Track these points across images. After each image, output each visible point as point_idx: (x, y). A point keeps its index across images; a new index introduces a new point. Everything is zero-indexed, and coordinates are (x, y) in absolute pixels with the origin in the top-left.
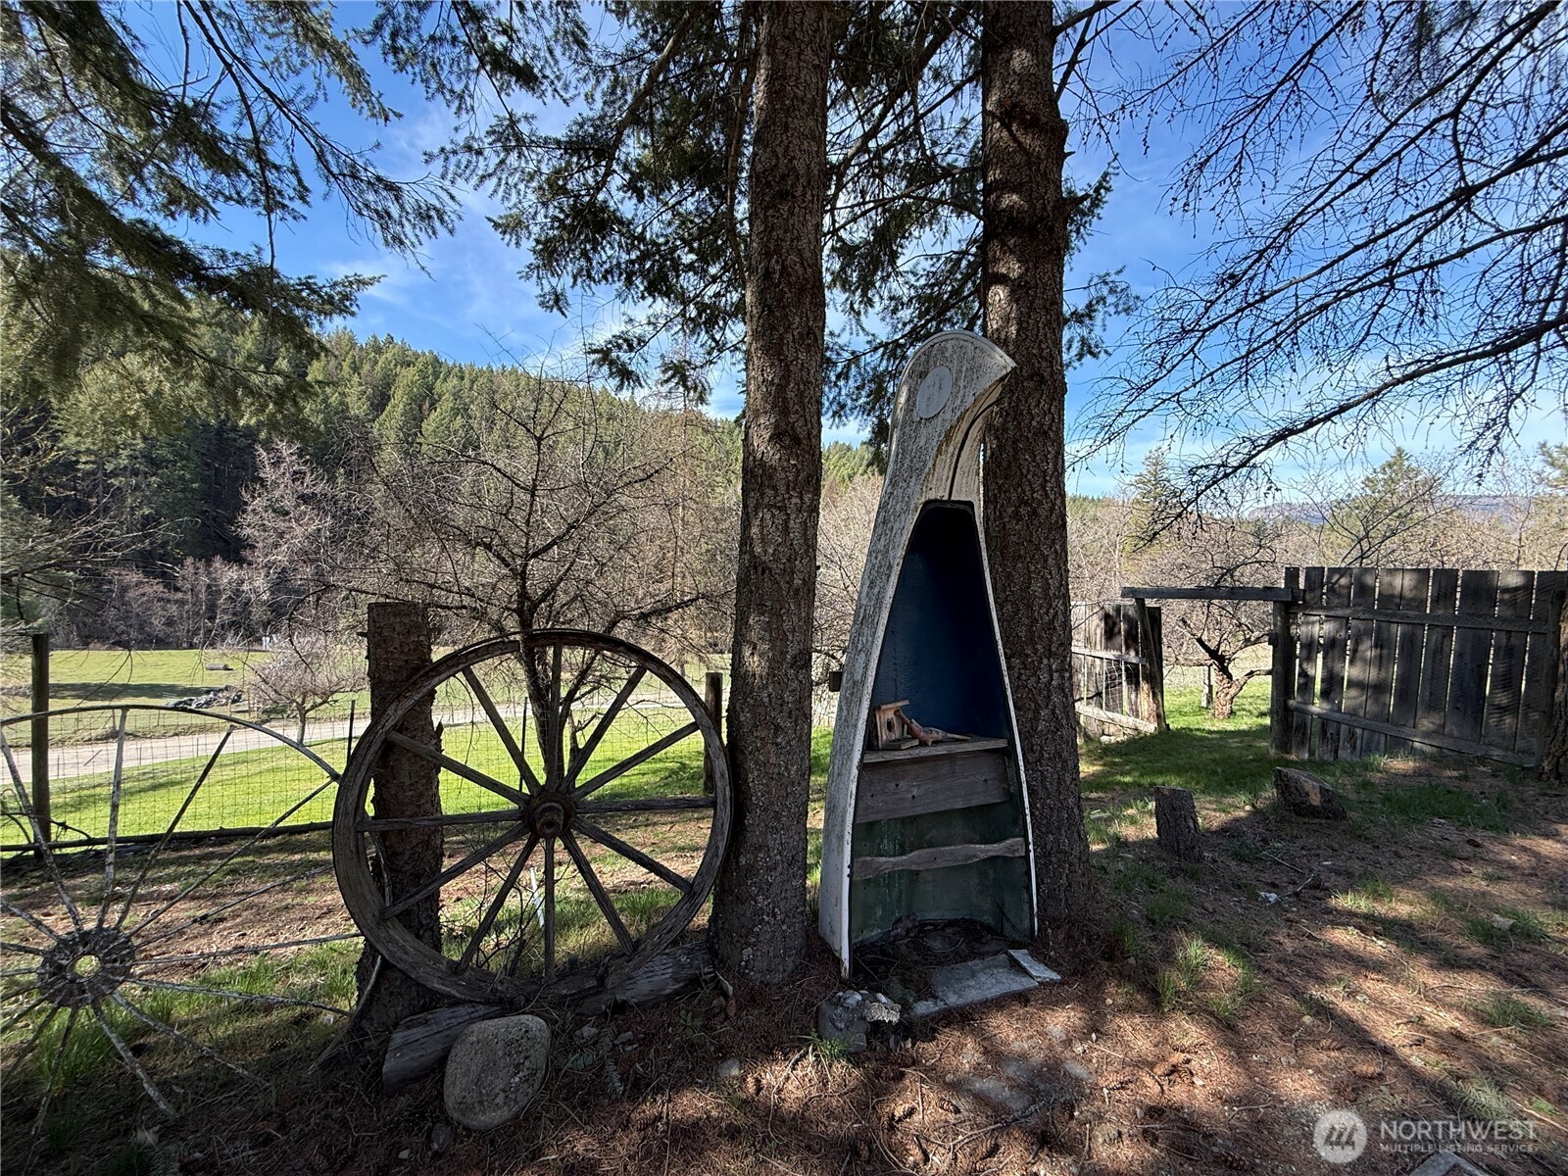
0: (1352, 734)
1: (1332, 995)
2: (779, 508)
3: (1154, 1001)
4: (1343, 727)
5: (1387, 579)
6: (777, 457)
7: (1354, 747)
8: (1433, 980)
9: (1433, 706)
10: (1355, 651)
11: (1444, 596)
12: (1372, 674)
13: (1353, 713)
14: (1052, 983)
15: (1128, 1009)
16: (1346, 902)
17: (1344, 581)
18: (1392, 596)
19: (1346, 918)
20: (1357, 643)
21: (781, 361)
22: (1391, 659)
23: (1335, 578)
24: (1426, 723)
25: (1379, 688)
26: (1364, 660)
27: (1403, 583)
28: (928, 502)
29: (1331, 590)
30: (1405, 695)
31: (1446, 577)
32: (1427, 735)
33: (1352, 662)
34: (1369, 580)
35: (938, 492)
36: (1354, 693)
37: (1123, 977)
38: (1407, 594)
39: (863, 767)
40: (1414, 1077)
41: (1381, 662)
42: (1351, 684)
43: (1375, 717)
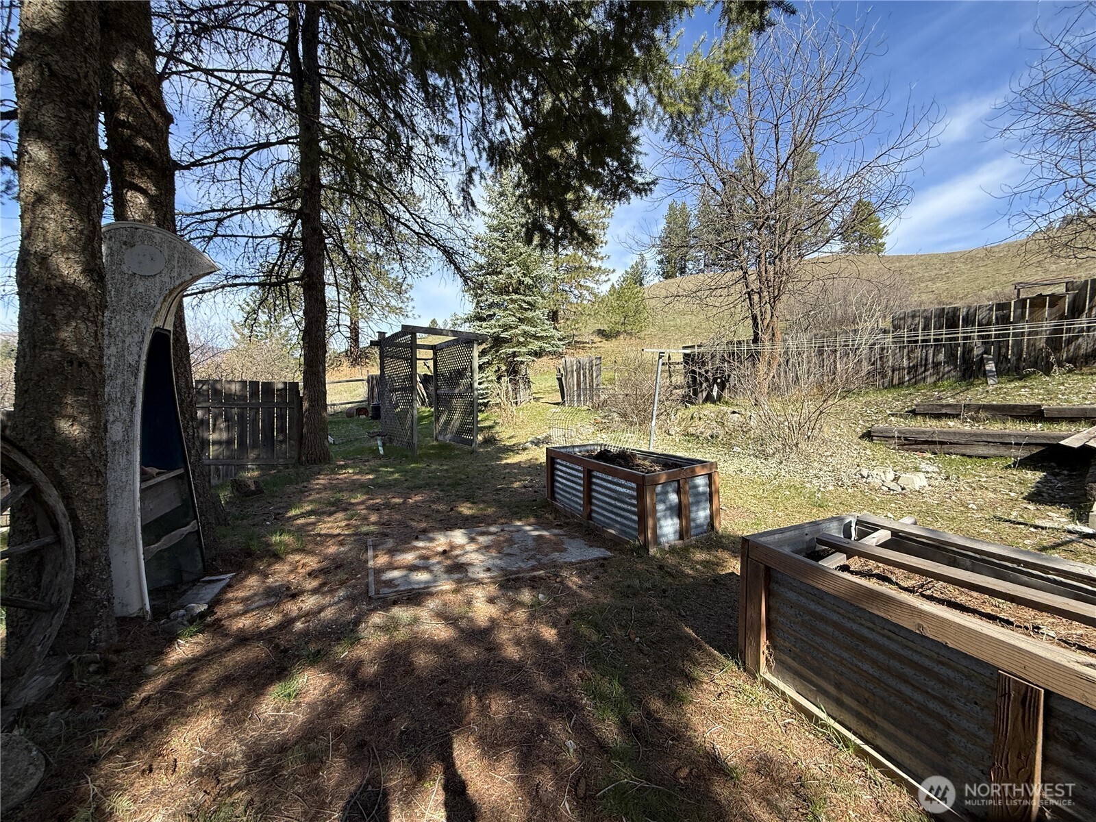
0: (218, 470)
1: (317, 531)
2: (92, 322)
3: (277, 557)
4: (212, 467)
5: (227, 386)
6: (89, 285)
7: (219, 476)
8: (332, 519)
9: (255, 445)
10: (214, 425)
11: (254, 394)
12: (225, 436)
13: (216, 458)
14: (234, 576)
15: (270, 565)
16: (293, 513)
17: (205, 387)
18: (231, 395)
19: (297, 517)
20: (215, 421)
21: (89, 220)
22: (233, 427)
23: (200, 386)
24: (252, 455)
25: (229, 442)
26: (221, 430)
27: (235, 388)
28: (156, 328)
29: (198, 392)
30: (242, 443)
31: (254, 384)
32: (254, 460)
33: (213, 431)
34: (218, 386)
35: (159, 324)
36: (216, 447)
37: (260, 558)
38: (238, 393)
39: (142, 491)
40: (348, 535)
41: (228, 429)
42: (214, 443)
43: (228, 458)
